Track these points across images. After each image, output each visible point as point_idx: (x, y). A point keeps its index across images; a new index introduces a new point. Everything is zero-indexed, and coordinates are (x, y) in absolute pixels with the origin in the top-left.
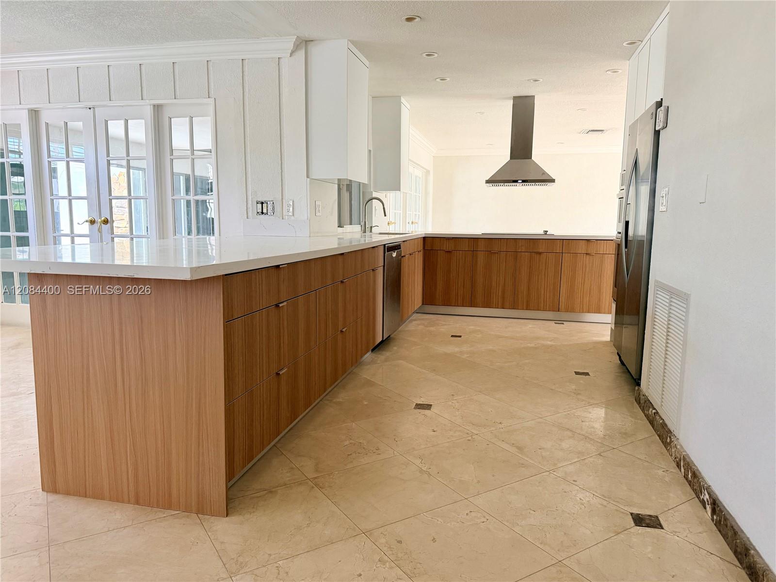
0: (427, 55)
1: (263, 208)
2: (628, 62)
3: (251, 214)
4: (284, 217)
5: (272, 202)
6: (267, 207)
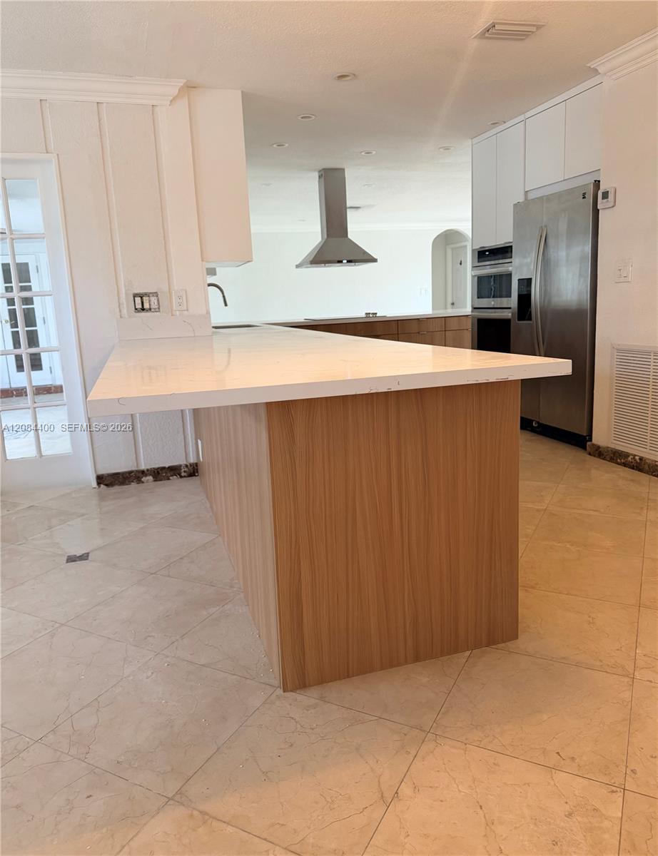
0: (302, 118)
1: (142, 303)
2: (470, 140)
3: (125, 311)
4: (174, 313)
5: (156, 294)
6: (150, 301)
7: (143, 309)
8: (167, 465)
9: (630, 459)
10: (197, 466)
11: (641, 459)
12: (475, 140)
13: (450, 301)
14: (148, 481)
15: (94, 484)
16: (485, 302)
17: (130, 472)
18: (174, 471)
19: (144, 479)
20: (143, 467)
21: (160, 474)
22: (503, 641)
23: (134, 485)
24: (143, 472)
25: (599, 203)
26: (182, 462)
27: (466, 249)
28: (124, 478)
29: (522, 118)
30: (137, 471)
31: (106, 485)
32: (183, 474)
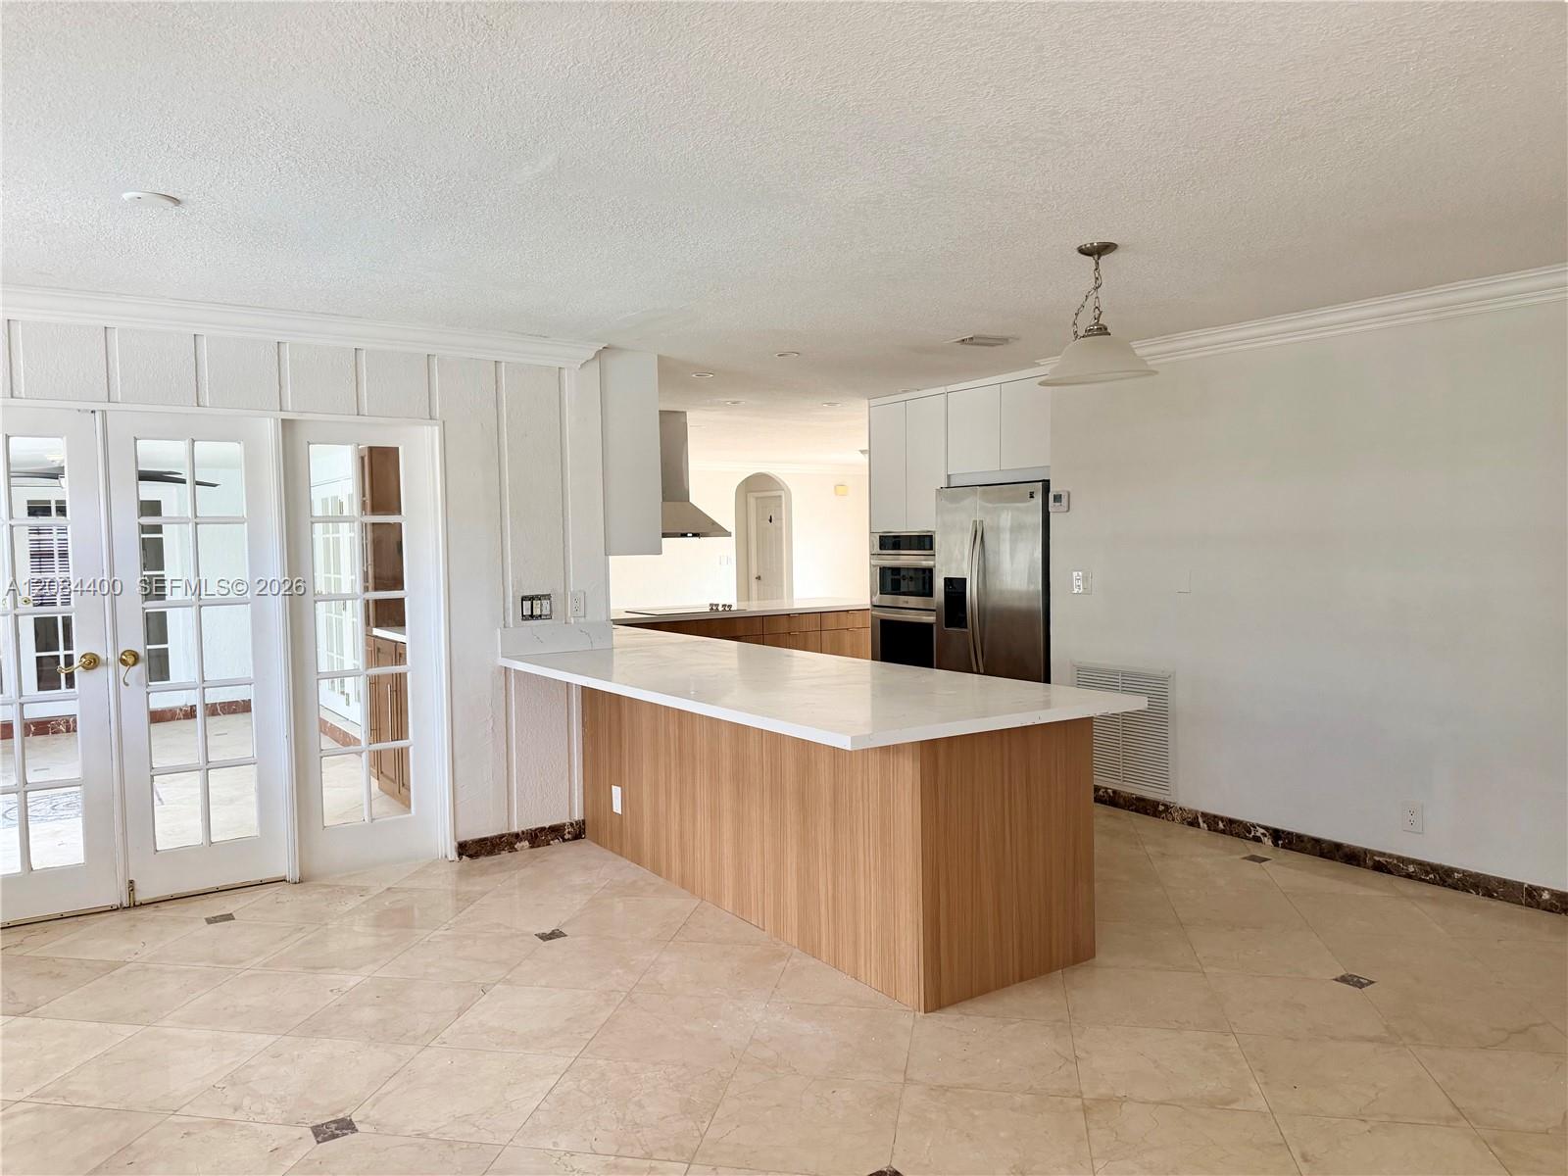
1: (532, 608)
2: (867, 401)
3: (510, 619)
4: (568, 621)
5: (548, 597)
6: (541, 605)
7: (532, 616)
8: (547, 825)
9: (1101, 793)
10: (584, 824)
11: (1114, 792)
12: (874, 402)
13: (754, 573)
14: (522, 848)
15: (453, 855)
16: (888, 600)
17: (502, 836)
18: (556, 832)
19: (518, 845)
20: (515, 829)
21: (539, 837)
22: (1086, 960)
23: (505, 855)
24: (517, 836)
25: (1050, 505)
26: (566, 820)
27: (781, 500)
28: (492, 844)
29: (942, 390)
30: (509, 834)
31: (470, 856)
32: (567, 837)
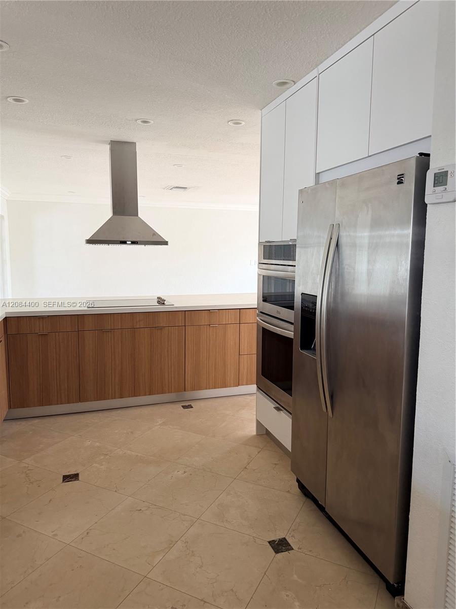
2: (260, 111)
12: (265, 111)
25: (427, 192)
29: (314, 73)
